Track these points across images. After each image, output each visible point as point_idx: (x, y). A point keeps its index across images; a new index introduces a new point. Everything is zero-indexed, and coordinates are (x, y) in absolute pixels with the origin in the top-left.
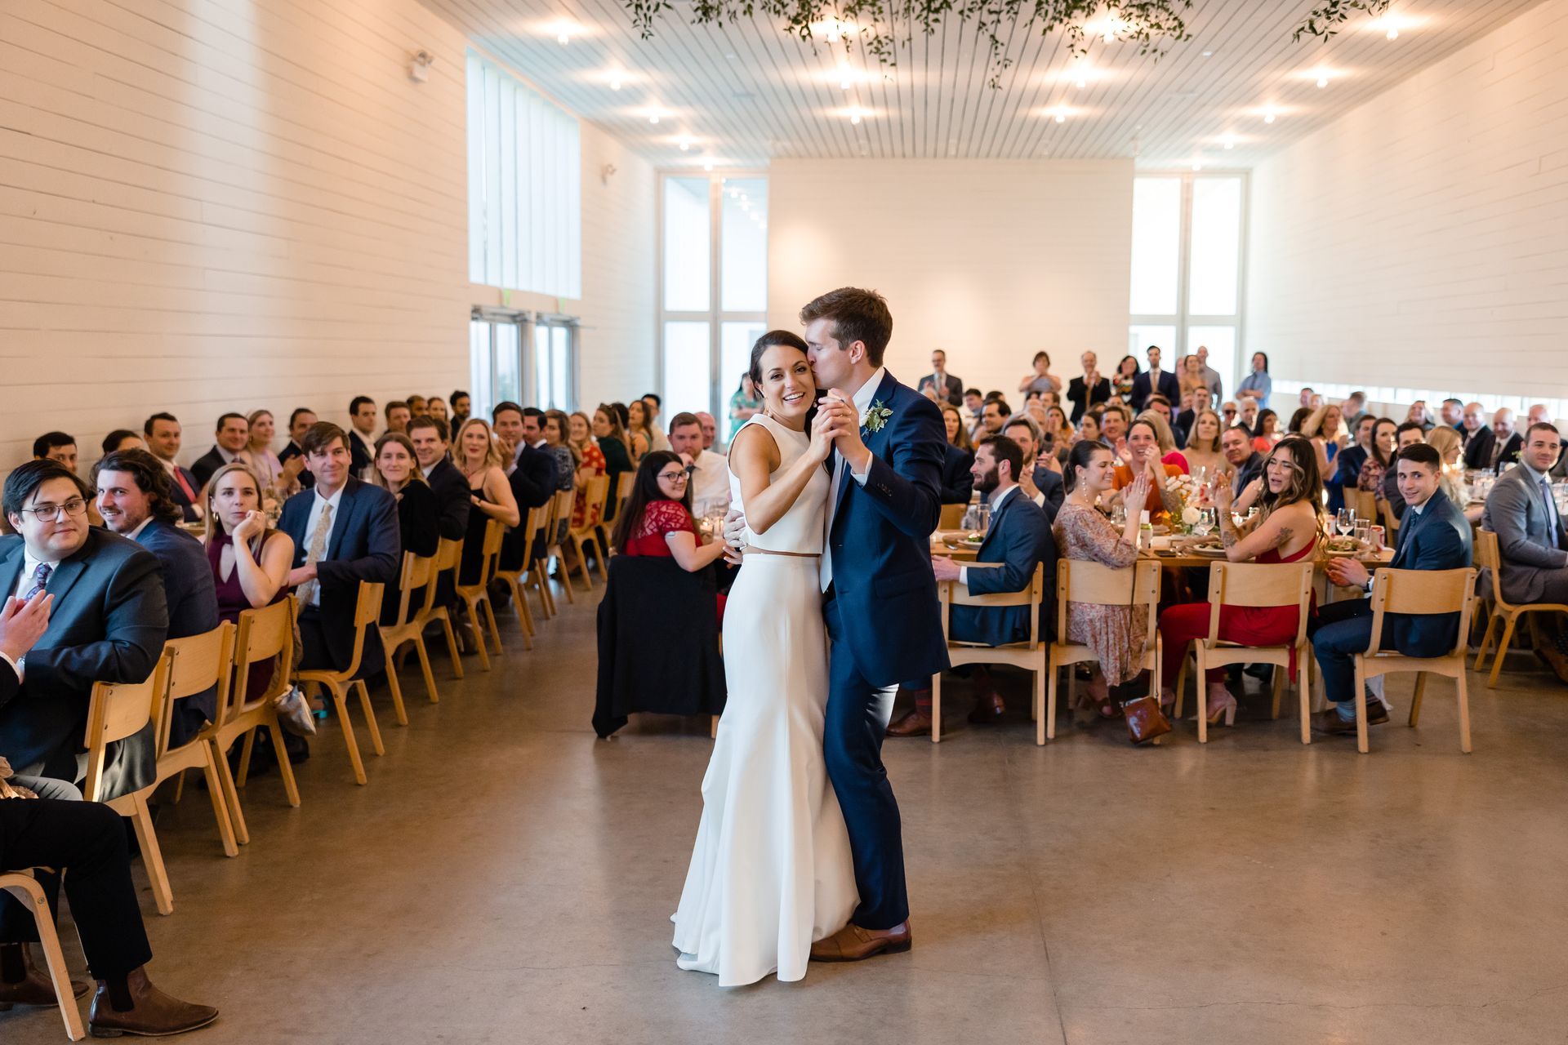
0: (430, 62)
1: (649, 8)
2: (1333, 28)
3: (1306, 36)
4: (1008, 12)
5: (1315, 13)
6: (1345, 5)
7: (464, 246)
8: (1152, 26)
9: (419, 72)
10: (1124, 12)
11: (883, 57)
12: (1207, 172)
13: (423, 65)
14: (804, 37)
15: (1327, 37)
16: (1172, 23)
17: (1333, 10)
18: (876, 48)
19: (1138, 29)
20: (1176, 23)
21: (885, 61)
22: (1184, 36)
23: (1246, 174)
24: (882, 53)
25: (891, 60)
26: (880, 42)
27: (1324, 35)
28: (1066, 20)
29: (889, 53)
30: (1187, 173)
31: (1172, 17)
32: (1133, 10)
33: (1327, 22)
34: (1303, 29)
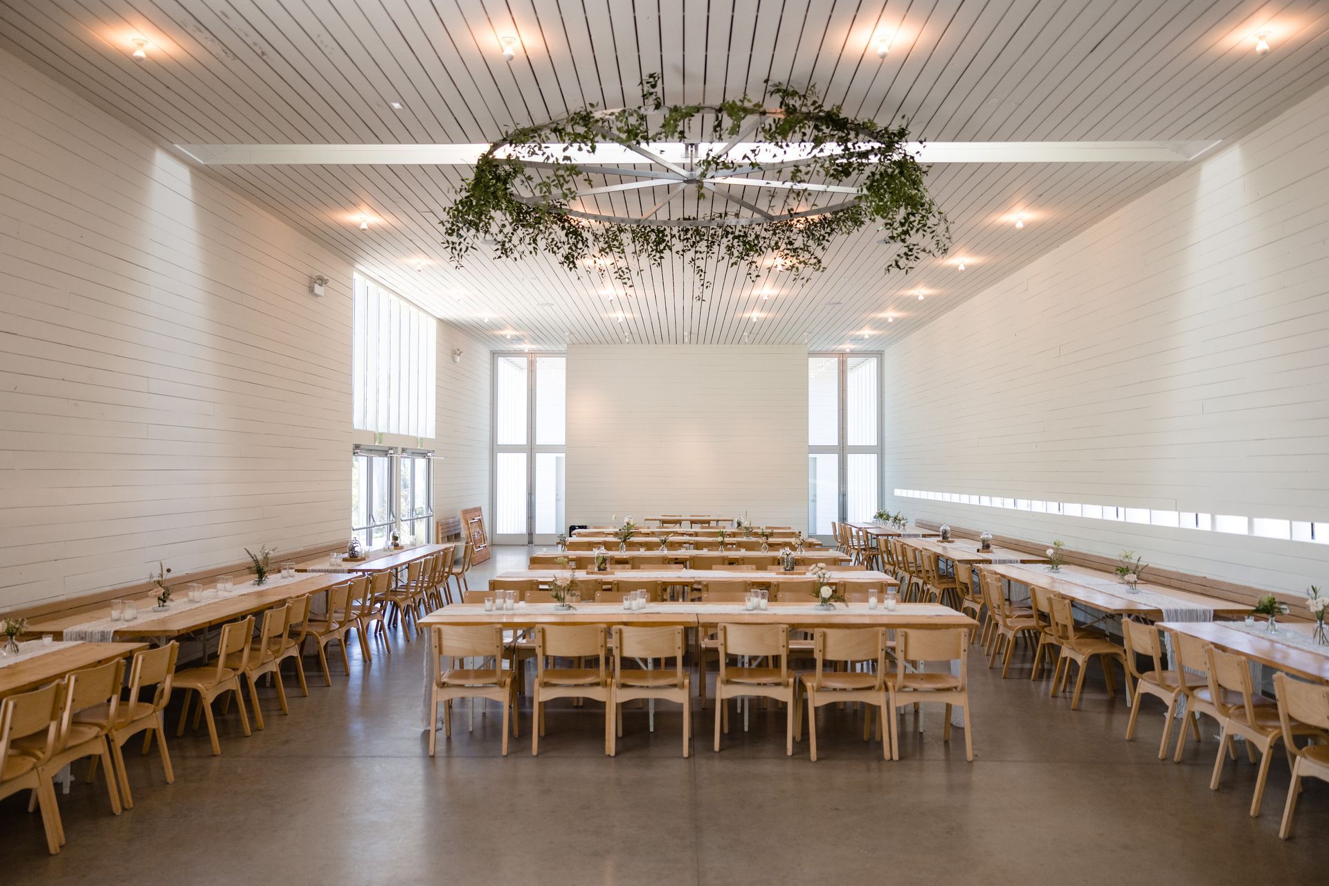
0: (326, 283)
1: (461, 250)
2: (911, 264)
3: (894, 270)
4: (708, 252)
5: (899, 255)
6: (917, 251)
7: (351, 404)
8: (800, 263)
9: (318, 289)
10: (782, 253)
11: (624, 281)
12: (854, 353)
13: (321, 285)
14: (571, 269)
15: (907, 271)
16: (813, 261)
17: (910, 253)
18: (620, 275)
19: (791, 264)
20: (815, 261)
21: (626, 283)
22: (821, 269)
23: (879, 354)
24: (624, 279)
25: (629, 283)
26: (623, 272)
27: (905, 269)
28: (746, 258)
29: (629, 279)
30: (842, 356)
31: (813, 257)
32: (788, 252)
33: (906, 261)
34: (891, 265)
